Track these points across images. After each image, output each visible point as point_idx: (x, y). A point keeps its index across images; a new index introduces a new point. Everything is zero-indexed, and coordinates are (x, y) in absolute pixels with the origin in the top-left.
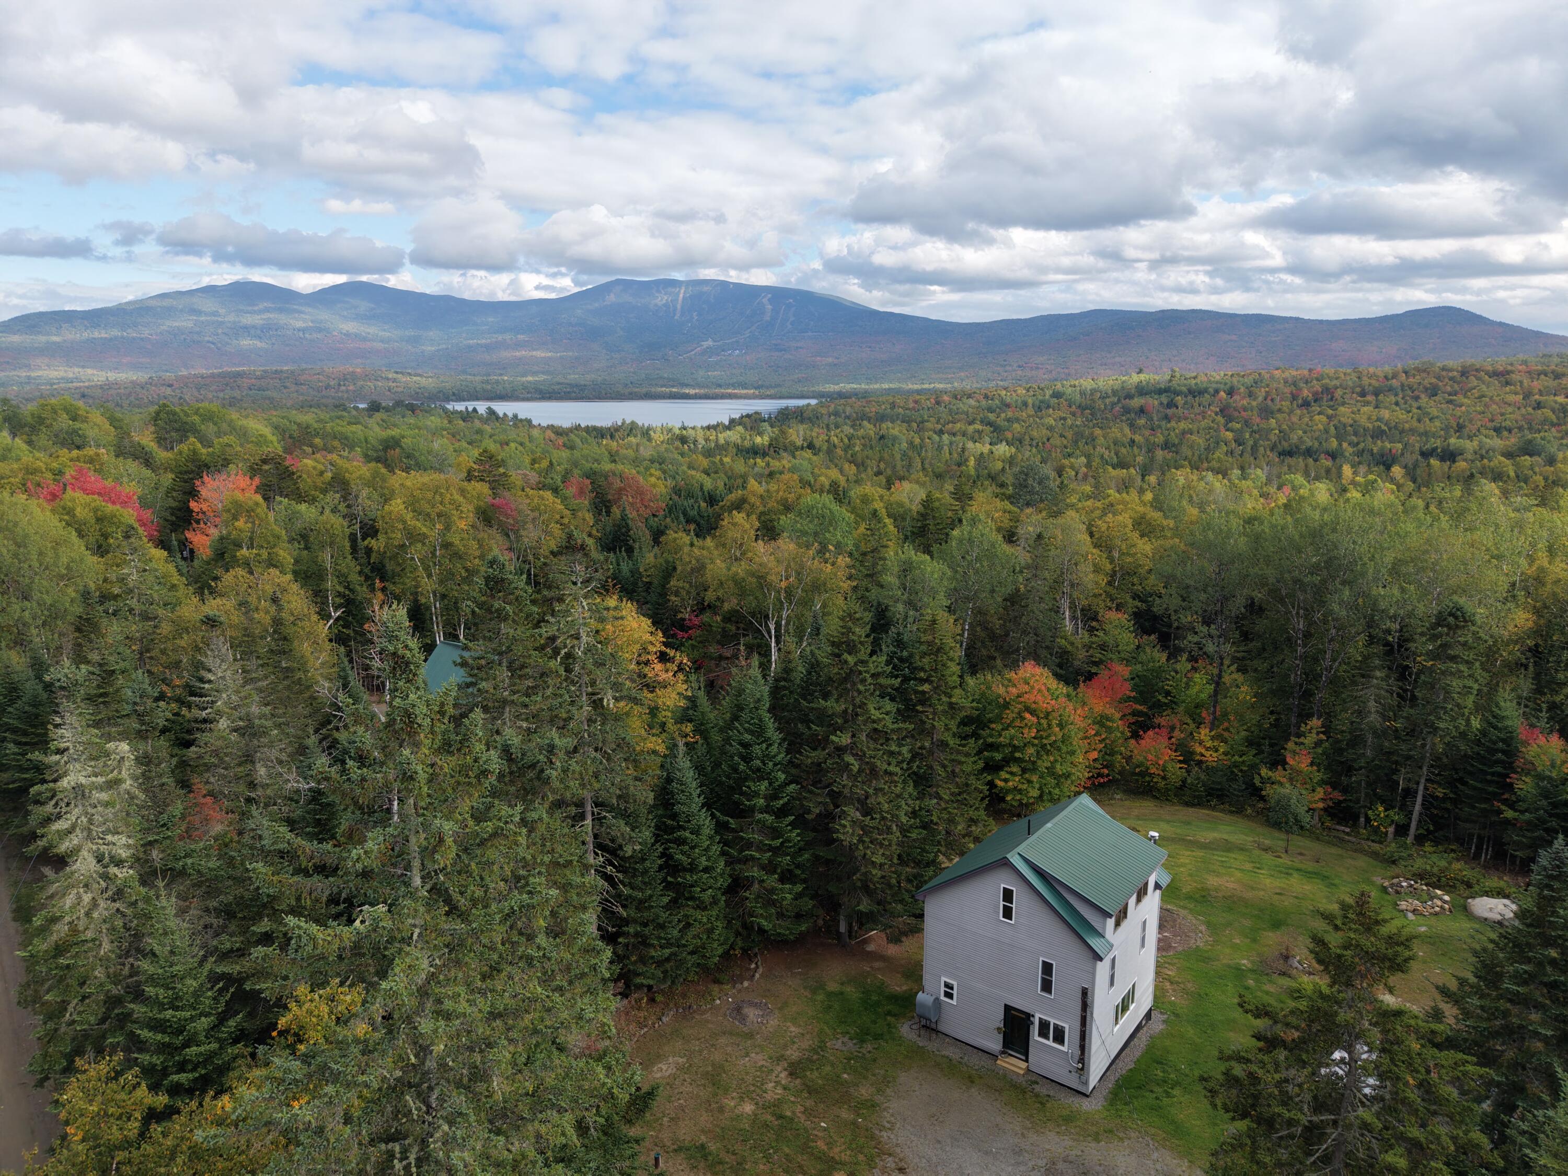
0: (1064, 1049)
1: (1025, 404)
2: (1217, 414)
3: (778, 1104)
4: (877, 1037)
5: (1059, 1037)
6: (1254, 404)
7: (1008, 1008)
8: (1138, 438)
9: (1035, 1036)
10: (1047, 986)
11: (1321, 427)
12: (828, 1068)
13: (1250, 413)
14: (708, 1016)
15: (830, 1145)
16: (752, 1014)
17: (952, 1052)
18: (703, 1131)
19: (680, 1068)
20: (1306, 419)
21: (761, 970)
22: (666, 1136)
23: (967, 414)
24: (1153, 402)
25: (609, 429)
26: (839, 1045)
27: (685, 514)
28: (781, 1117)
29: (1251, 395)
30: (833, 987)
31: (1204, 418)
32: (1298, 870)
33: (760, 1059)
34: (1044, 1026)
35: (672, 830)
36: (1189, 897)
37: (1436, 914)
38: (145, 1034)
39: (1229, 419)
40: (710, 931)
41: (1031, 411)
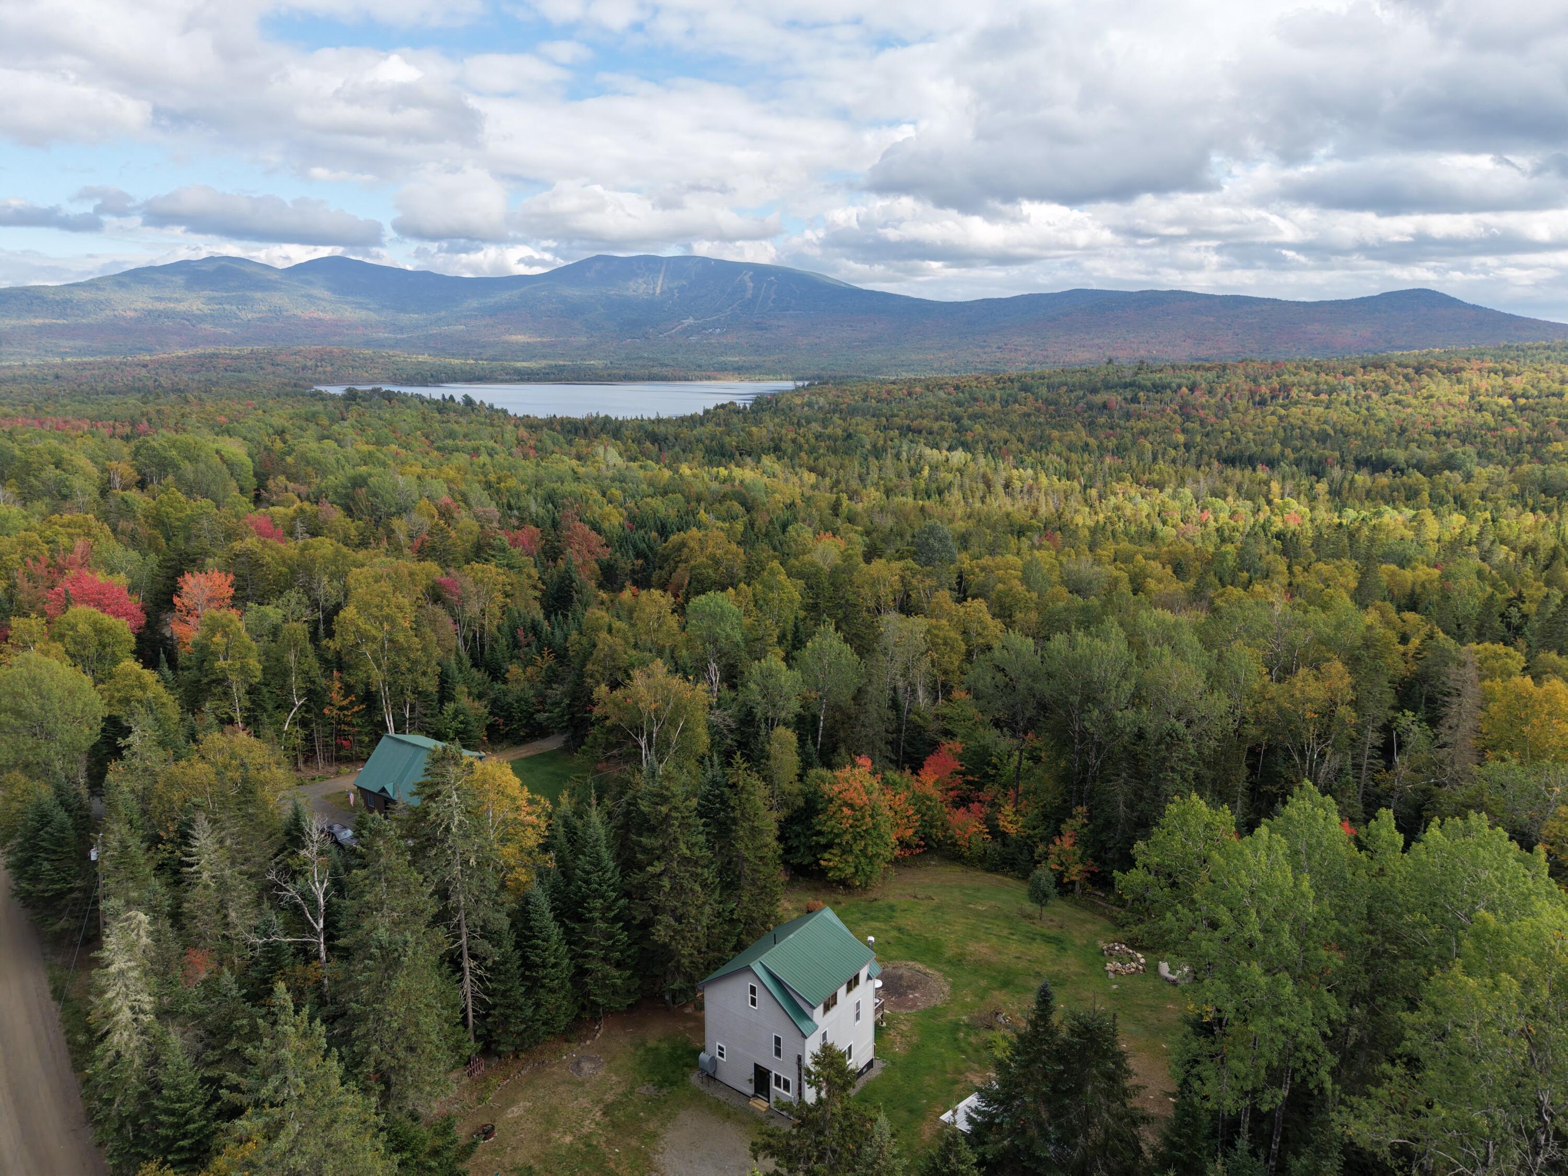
0: (789, 1095)
1: (993, 398)
2: (1175, 412)
3: (589, 1136)
4: (673, 1084)
5: (787, 1087)
6: (1212, 401)
7: (756, 1066)
8: (1092, 442)
9: (773, 1086)
10: (778, 1052)
11: (1271, 429)
12: (631, 1108)
13: (1207, 411)
14: (555, 1069)
15: (617, 1165)
16: (587, 1066)
17: (721, 1096)
18: (533, 1157)
19: (527, 1111)
20: (1258, 421)
21: (601, 1031)
22: (507, 1161)
23: (936, 407)
24: (1114, 398)
25: (583, 421)
26: (643, 1090)
27: (635, 547)
28: (589, 1145)
29: (1211, 392)
30: (652, 1043)
31: (1162, 416)
32: (1043, 935)
33: (585, 1102)
34: (778, 1078)
35: (528, 939)
36: (949, 962)
37: (1132, 973)
38: (163, 1118)
39: (1187, 418)
40: (559, 1007)
41: (997, 406)
